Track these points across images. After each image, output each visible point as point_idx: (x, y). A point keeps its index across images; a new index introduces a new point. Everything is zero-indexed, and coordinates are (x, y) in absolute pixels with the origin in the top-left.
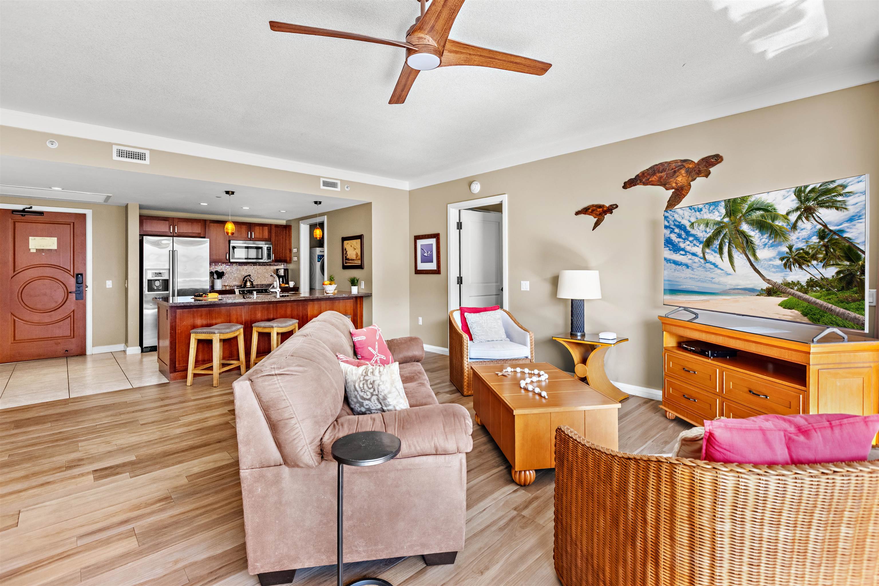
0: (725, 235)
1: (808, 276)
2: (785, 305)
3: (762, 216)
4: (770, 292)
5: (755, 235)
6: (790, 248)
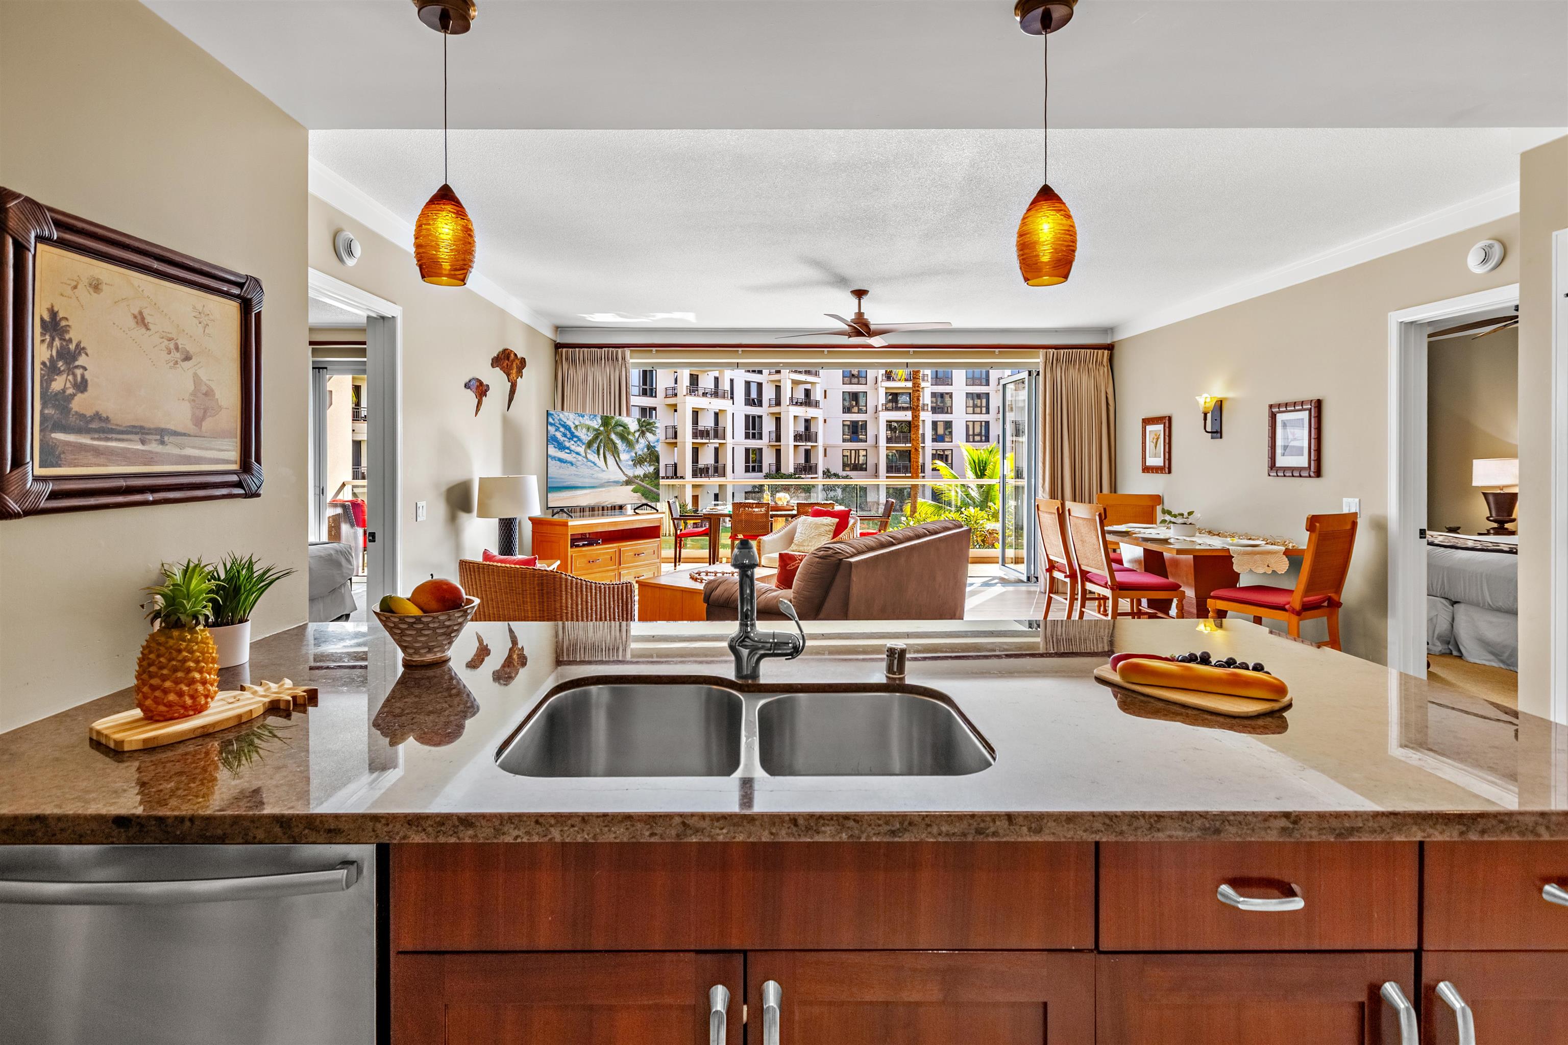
0: (601, 440)
1: (644, 472)
2: (635, 491)
3: (622, 430)
4: (627, 483)
5: (618, 441)
6: (636, 454)
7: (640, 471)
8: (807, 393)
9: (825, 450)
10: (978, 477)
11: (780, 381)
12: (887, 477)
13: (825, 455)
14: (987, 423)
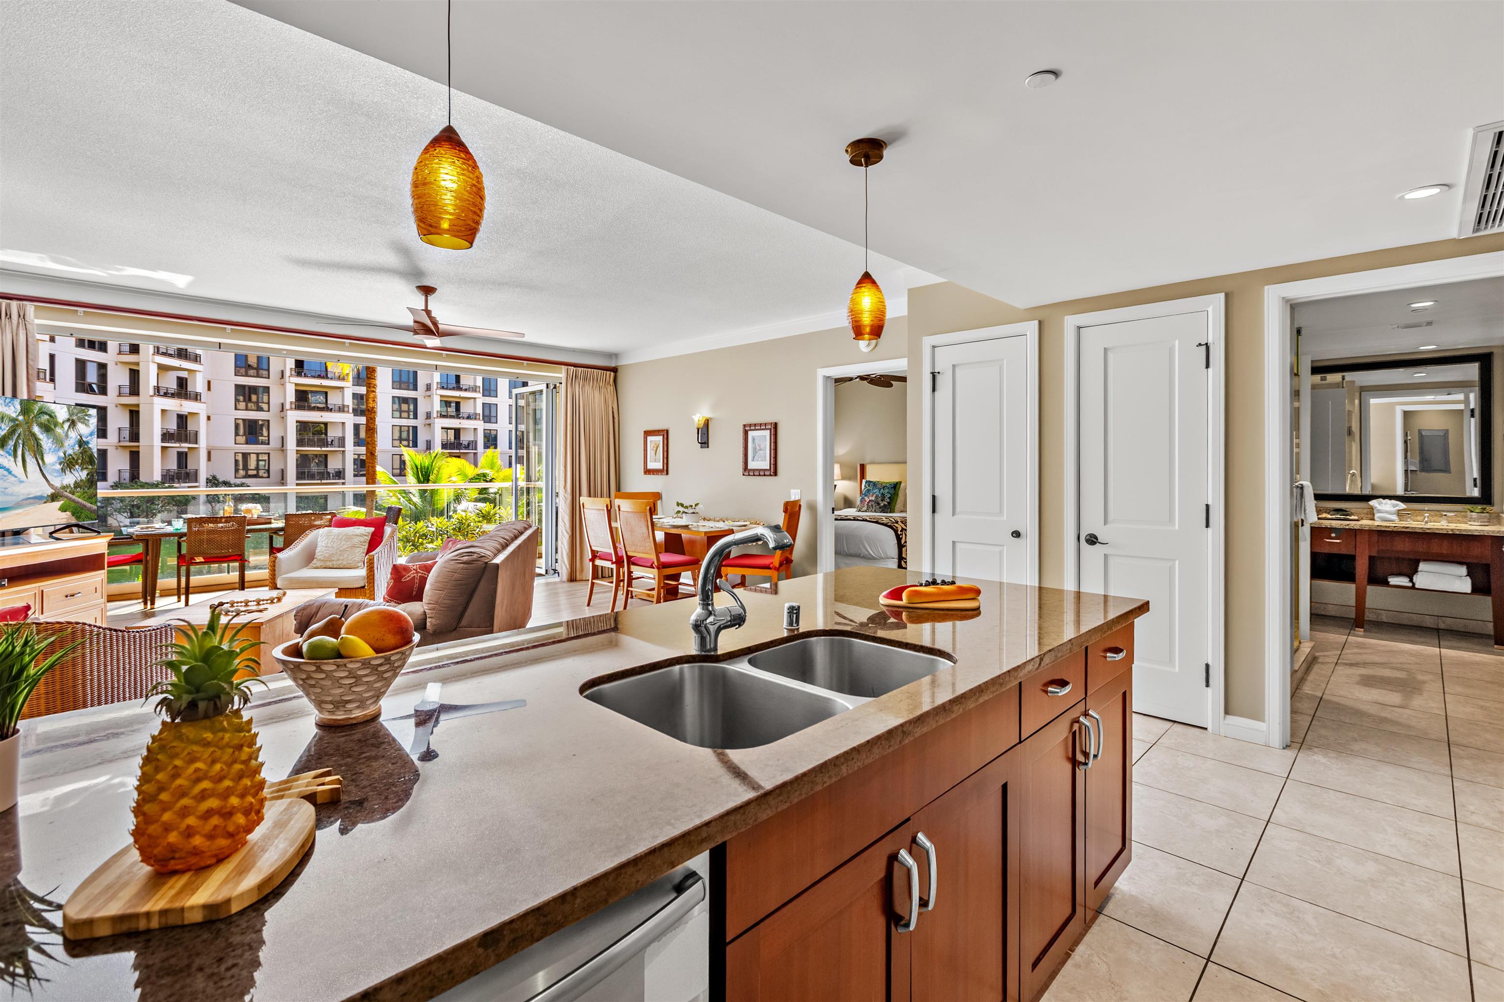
0: (20, 435)
1: (74, 480)
2: (62, 509)
3: (48, 421)
4: (53, 498)
5: (42, 436)
6: (65, 454)
7: (69, 479)
8: (182, 383)
9: (209, 453)
10: (419, 482)
11: (138, 364)
12: (297, 485)
13: (209, 459)
14: (415, 428)
